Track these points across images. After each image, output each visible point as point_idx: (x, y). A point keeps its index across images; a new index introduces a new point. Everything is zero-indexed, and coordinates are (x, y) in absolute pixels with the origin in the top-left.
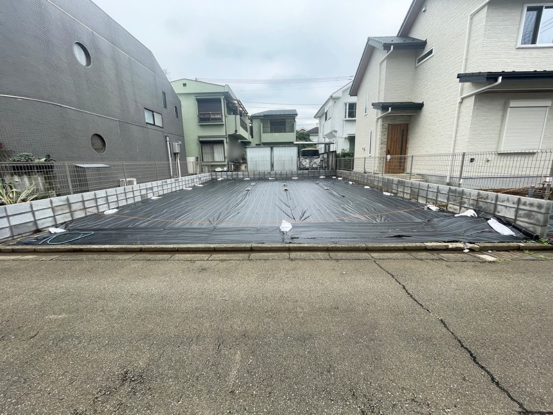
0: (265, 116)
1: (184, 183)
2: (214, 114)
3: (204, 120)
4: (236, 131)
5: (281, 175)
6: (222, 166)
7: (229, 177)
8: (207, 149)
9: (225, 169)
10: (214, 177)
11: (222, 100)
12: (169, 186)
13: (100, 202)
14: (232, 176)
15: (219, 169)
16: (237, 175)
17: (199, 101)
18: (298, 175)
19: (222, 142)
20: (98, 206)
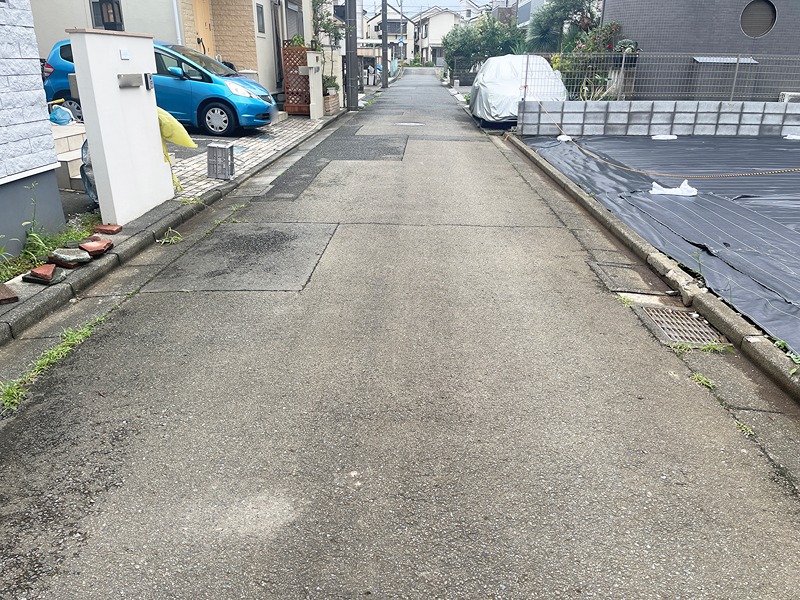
13: (657, 119)
20: (650, 124)
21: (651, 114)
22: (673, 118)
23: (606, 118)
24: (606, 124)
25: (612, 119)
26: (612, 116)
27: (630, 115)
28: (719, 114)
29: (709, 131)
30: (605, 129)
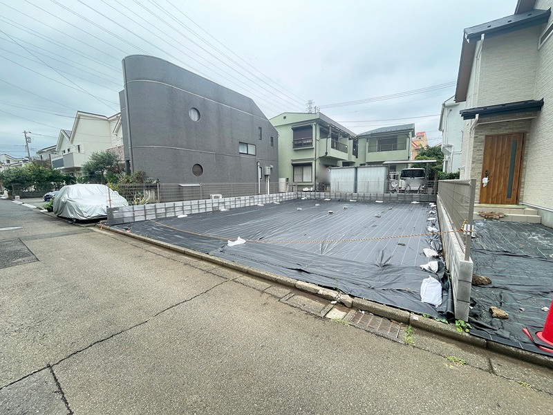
0: (372, 135)
1: (260, 200)
2: (306, 140)
3: (298, 145)
4: (326, 153)
5: (364, 197)
6: (309, 186)
7: (312, 197)
8: (298, 171)
9: (312, 189)
10: (299, 196)
11: (314, 127)
12: (242, 202)
13: (177, 209)
14: (315, 196)
15: (306, 189)
16: (320, 195)
17: (295, 130)
18: (384, 198)
19: (310, 165)
20: (175, 212)
21: (174, 207)
22: (183, 208)
23: (156, 211)
24: (156, 214)
25: (158, 211)
26: (158, 210)
27: (166, 209)
28: (199, 205)
29: (197, 212)
30: (156, 216)
